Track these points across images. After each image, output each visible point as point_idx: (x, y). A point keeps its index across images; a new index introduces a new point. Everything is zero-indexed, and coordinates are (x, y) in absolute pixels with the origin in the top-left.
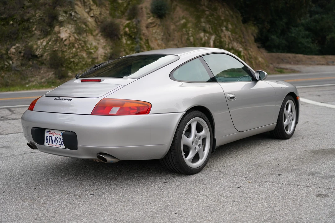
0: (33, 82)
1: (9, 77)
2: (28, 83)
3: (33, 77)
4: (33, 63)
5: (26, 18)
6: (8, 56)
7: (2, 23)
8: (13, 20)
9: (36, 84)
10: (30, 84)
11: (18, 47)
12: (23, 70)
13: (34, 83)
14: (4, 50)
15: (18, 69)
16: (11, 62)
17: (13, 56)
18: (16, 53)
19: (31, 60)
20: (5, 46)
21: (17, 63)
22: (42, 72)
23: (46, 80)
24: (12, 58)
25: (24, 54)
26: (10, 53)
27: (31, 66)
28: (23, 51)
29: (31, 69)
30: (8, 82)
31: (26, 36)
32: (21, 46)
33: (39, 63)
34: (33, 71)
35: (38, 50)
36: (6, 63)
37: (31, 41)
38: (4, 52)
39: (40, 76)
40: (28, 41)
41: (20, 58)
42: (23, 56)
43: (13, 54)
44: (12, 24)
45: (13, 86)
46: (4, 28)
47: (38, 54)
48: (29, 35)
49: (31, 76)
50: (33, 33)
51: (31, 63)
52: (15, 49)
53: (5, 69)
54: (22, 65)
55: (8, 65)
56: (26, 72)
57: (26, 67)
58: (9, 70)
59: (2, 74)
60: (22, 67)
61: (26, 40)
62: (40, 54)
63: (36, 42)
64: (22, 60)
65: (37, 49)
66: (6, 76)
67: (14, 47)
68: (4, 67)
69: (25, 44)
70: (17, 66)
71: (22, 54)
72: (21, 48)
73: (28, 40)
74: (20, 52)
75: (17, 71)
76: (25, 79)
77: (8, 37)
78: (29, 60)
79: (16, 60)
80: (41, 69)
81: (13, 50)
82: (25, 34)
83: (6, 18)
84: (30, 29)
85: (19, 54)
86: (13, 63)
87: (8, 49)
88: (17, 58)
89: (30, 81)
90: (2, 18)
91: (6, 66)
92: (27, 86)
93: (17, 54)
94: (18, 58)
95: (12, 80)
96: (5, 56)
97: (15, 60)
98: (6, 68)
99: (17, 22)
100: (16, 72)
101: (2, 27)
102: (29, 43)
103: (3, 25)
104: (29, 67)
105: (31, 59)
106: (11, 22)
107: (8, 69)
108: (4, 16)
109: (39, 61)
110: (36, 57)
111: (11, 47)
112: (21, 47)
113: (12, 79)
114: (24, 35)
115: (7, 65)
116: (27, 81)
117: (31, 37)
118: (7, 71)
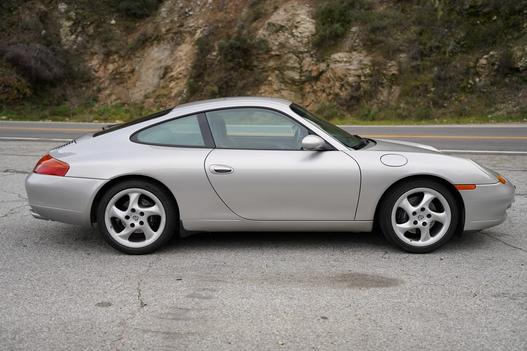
0: (500, 110)
1: (468, 101)
2: (492, 112)
3: (503, 103)
4: (510, 81)
5: (517, 8)
6: (476, 70)
7: (482, 21)
8: (498, 14)
9: (503, 115)
10: (495, 114)
11: (492, 56)
12: (491, 93)
13: (501, 113)
14: (472, 62)
15: (485, 90)
16: (477, 80)
17: (482, 70)
18: (487, 66)
19: (509, 75)
20: (476, 56)
21: (485, 81)
22: (520, 95)
23: (521, 108)
24: (480, 73)
25: (499, 66)
26: (479, 66)
27: (506, 85)
28: (496, 63)
29: (506, 90)
30: (465, 109)
31: (510, 37)
32: (497, 54)
33: (520, 81)
34: (508, 93)
35: (523, 58)
36: (470, 81)
37: (517, 45)
38: (472, 64)
39: (515, 101)
40: (512, 45)
41: (493, 73)
42: (497, 70)
43: (482, 67)
44: (495, 20)
45: (469, 115)
46: (484, 28)
47: (521, 66)
48: (516, 35)
49: (502, 101)
50: (522, 32)
51: (507, 80)
52: (486, 59)
53: (468, 90)
54: (492, 84)
55: (473, 83)
56: (496, 95)
57: (497, 88)
58: (472, 91)
59: (462, 97)
60: (491, 87)
61: (509, 44)
62: (523, 65)
63: (523, 46)
64: (495, 76)
65: (521, 58)
66: (466, 100)
67: (485, 56)
68: (467, 87)
69: (506, 50)
70: (485, 85)
71: (496, 67)
72: (496, 58)
73: (513, 43)
74: (493, 64)
75: (483, 92)
76: (490, 106)
77: (483, 41)
78: (506, 75)
79: (487, 76)
80: (522, 89)
81: (483, 61)
82: (511, 35)
83: (489, 12)
84: (520, 26)
85: (491, 66)
86: (480, 81)
87: (477, 61)
88: (487, 73)
89: (497, 109)
90: (484, 13)
91: (469, 86)
92: (490, 116)
93: (489, 67)
94: (490, 73)
95: (472, 107)
96: (472, 71)
97: (483, 76)
98: (470, 88)
99: (502, 17)
100: (482, 94)
101: (481, 26)
102: (511, 48)
103: (482, 23)
104: (502, 87)
105: (510, 73)
106: (495, 18)
107: (471, 89)
108: (486, 10)
109: (521, 77)
110: (517, 70)
111: (483, 55)
112: (496, 56)
113: (473, 105)
114: (507, 36)
115: (471, 84)
116: (493, 109)
117: (518, 38)
118: (469, 92)
